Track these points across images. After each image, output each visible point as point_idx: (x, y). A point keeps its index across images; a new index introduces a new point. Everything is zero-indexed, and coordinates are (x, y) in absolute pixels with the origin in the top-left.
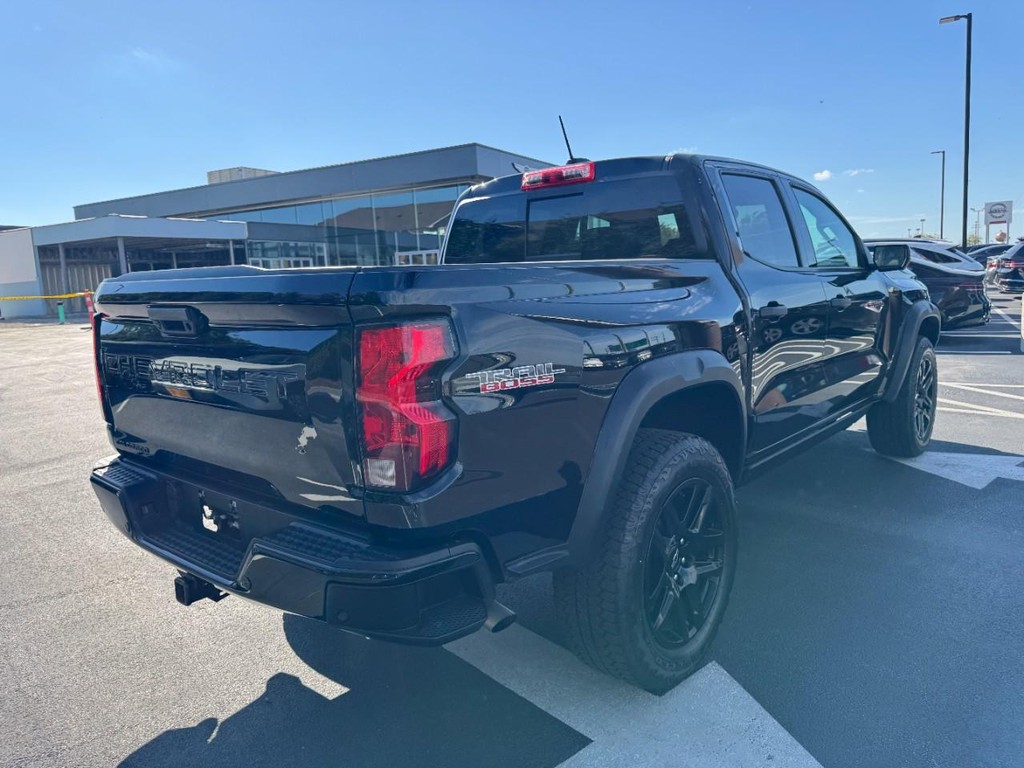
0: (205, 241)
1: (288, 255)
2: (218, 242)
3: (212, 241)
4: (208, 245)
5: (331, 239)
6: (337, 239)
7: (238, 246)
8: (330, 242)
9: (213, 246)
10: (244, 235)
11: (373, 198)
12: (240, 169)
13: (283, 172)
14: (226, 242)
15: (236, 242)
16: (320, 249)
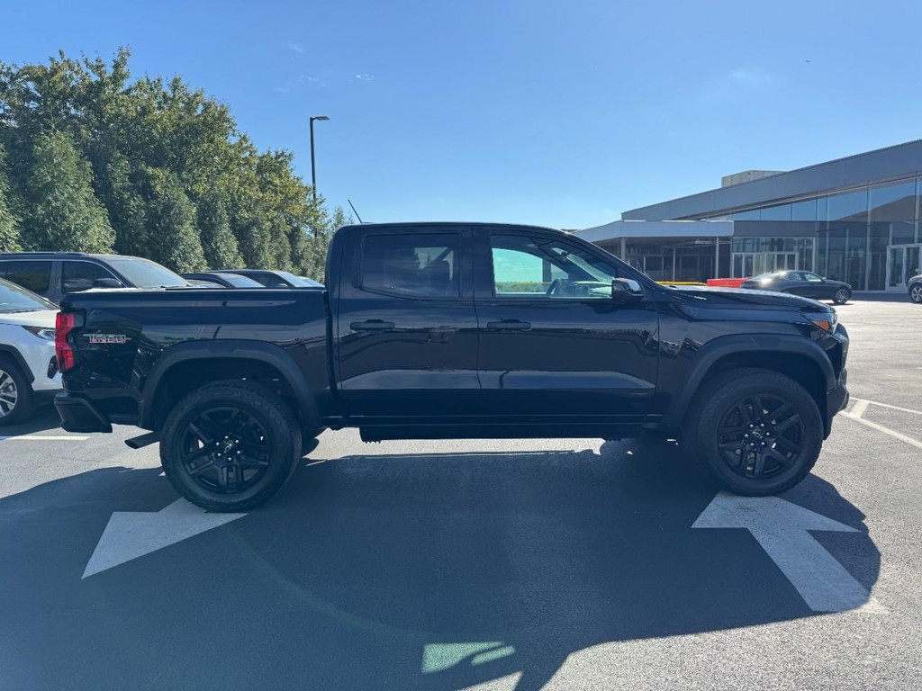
0: (695, 238)
1: (772, 250)
2: (707, 239)
3: (701, 238)
4: (697, 242)
5: (822, 234)
6: (828, 234)
7: (724, 243)
8: (820, 236)
9: (702, 242)
10: (730, 232)
11: (870, 191)
12: (749, 173)
13: (787, 170)
14: (713, 239)
15: (722, 239)
16: (810, 242)
